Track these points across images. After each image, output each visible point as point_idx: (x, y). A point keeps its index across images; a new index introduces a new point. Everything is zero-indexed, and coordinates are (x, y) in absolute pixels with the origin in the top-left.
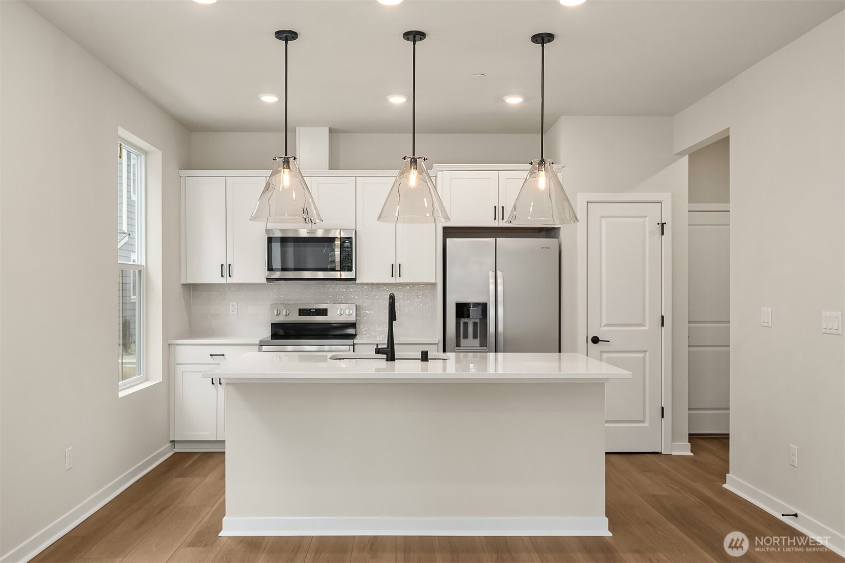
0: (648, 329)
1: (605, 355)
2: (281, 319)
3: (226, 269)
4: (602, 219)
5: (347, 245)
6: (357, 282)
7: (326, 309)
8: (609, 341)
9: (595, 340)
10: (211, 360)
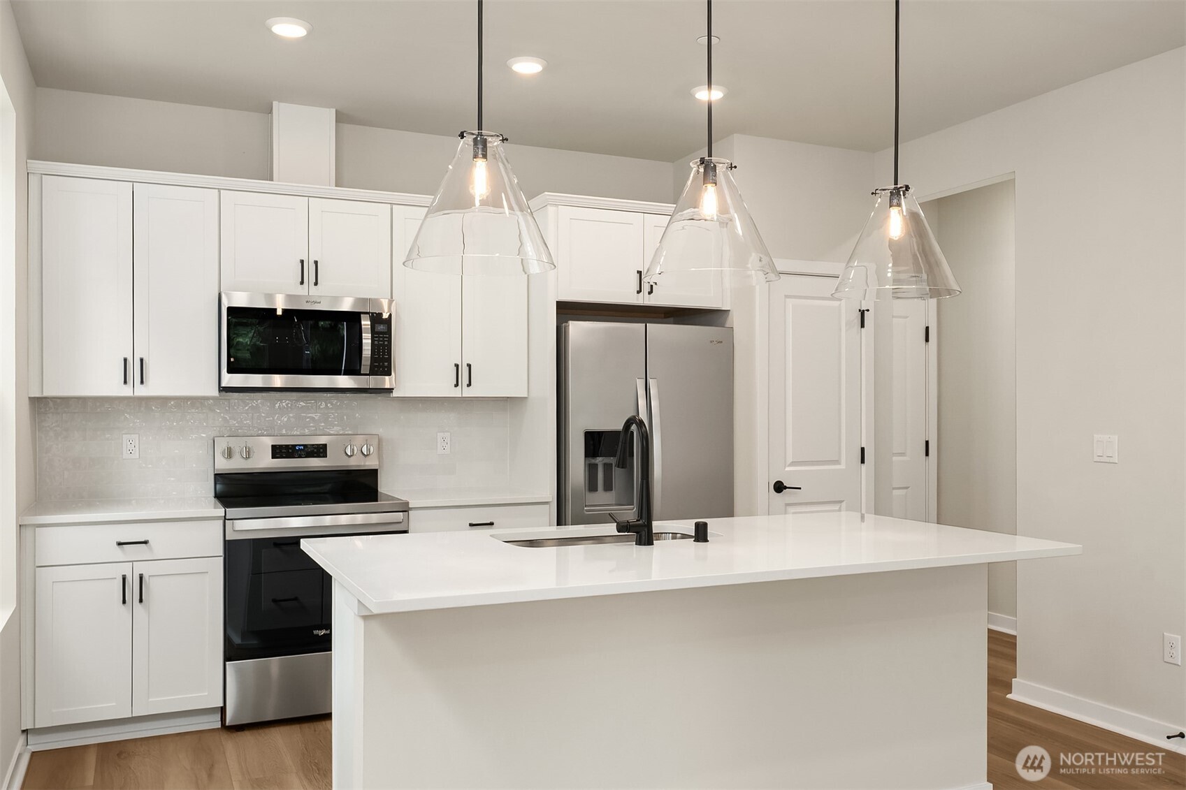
0: (844, 467)
1: (791, 509)
2: (237, 464)
3: (134, 369)
4: (787, 300)
5: (382, 326)
6: (395, 394)
7: (325, 446)
8: (800, 488)
9: (779, 487)
10: (119, 554)
